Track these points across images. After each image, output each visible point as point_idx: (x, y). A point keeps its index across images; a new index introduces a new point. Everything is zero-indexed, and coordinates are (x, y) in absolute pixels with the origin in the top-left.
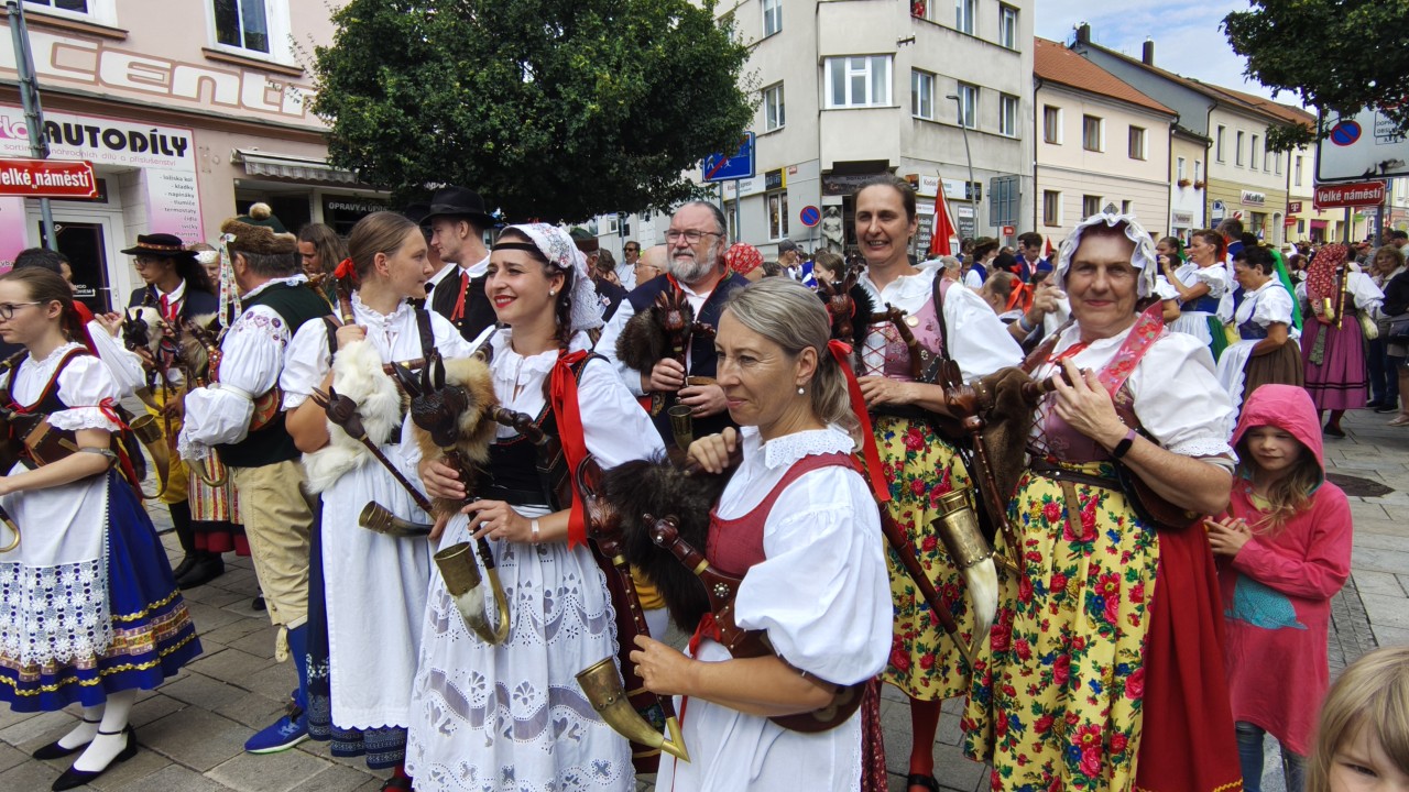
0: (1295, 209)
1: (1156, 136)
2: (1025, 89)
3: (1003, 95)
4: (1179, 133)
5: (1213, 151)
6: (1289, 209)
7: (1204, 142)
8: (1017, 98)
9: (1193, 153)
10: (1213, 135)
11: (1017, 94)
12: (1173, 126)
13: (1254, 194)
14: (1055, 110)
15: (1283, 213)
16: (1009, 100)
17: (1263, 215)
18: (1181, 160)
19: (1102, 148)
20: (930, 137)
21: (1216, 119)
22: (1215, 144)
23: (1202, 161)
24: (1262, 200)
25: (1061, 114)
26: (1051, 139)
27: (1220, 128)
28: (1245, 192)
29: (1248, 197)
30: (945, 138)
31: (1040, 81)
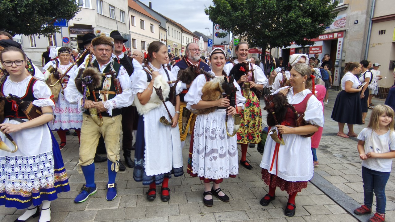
0: (183, 48)
1: (156, 27)
2: (126, 10)
3: (121, 10)
4: (161, 27)
6: (182, 49)
7: (166, 30)
9: (164, 32)
12: (159, 25)
13: (176, 44)
15: (181, 49)
16: (123, 12)
17: (177, 49)
19: (145, 29)
20: (103, 20)
21: (168, 25)
22: (168, 31)
23: (165, 35)
24: (177, 46)
25: (135, 18)
26: (133, 25)
27: (169, 27)
28: (174, 43)
29: (175, 45)
30: (107, 21)
31: (130, 8)
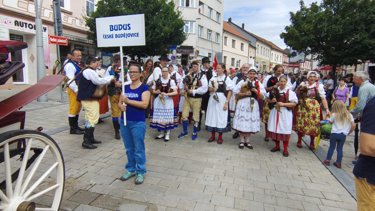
0: (271, 65)
1: (246, 46)
2: (221, 32)
3: (217, 33)
4: (250, 46)
5: (256, 50)
7: (255, 48)
8: (219, 34)
9: (253, 50)
10: (257, 47)
11: (219, 33)
12: (249, 44)
14: (227, 38)
15: (269, 66)
16: (218, 34)
17: (265, 66)
18: (251, 52)
19: (236, 48)
20: (201, 41)
23: (254, 52)
24: (265, 62)
25: (228, 38)
26: (225, 45)
27: (258, 45)
28: (262, 60)
29: (263, 62)
30: (204, 42)
31: (224, 31)
